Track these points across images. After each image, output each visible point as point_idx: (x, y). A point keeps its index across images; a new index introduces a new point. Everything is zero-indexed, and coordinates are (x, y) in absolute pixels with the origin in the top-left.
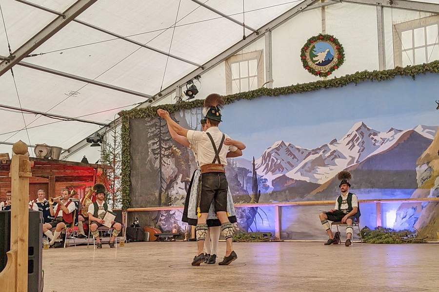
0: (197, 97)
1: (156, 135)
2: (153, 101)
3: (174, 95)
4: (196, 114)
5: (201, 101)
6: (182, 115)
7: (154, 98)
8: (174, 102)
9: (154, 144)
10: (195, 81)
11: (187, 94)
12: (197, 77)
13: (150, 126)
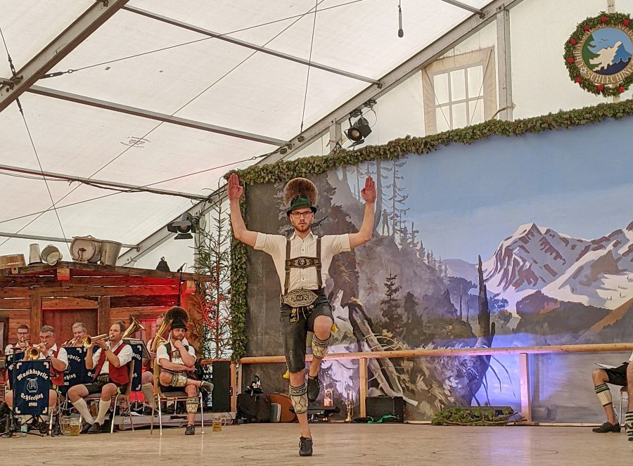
0: (369, 141)
2: (289, 151)
3: (327, 138)
5: (375, 147)
6: (341, 177)
7: (289, 145)
8: (326, 152)
10: (364, 110)
11: (350, 136)
12: (370, 103)
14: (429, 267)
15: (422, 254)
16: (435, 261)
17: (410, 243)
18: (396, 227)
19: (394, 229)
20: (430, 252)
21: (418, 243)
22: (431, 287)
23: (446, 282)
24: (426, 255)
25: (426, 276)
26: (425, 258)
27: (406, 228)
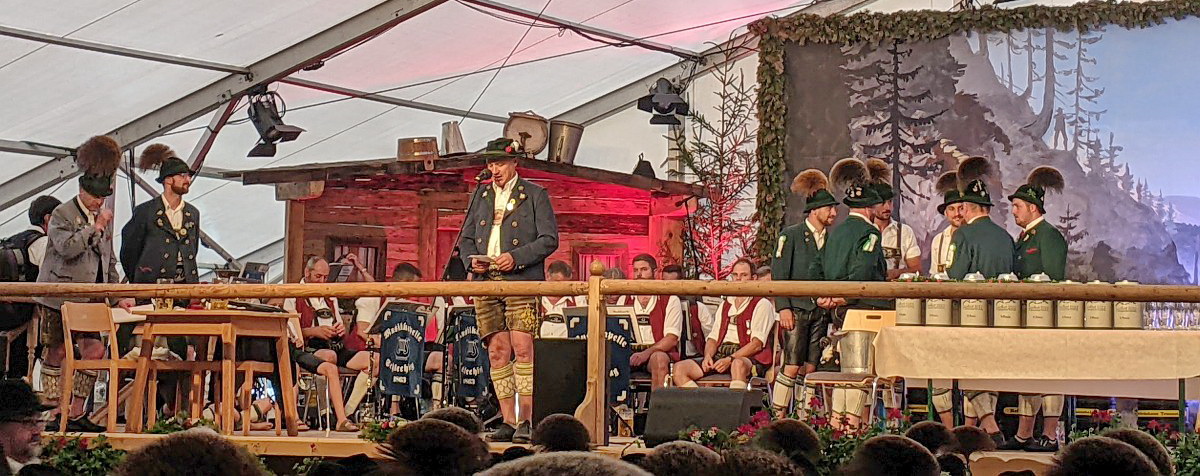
1: (880, 103)
4: (1029, 47)
5: (1053, 10)
6: (975, 48)
9: (870, 129)
13: (858, 72)
14: (1139, 205)
15: (1128, 183)
16: (1151, 196)
17: (1105, 166)
18: (1080, 138)
19: (1076, 141)
20: (1143, 183)
21: (1120, 166)
22: (1143, 236)
23: (1171, 230)
24: (1135, 185)
25: (1136, 218)
26: (1134, 190)
27: (1098, 141)
